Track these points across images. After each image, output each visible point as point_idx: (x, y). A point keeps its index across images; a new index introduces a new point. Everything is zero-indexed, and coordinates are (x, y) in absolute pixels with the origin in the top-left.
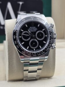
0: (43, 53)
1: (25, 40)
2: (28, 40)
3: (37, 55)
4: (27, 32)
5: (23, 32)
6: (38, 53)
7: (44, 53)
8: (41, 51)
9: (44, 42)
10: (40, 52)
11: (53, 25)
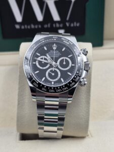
0: (65, 88)
1: (41, 68)
2: (45, 68)
3: (55, 90)
4: (45, 57)
5: (39, 56)
6: (57, 87)
7: (67, 89)
8: (62, 86)
9: (69, 73)
10: (60, 87)
11: (87, 52)
